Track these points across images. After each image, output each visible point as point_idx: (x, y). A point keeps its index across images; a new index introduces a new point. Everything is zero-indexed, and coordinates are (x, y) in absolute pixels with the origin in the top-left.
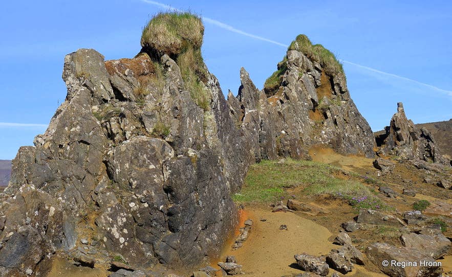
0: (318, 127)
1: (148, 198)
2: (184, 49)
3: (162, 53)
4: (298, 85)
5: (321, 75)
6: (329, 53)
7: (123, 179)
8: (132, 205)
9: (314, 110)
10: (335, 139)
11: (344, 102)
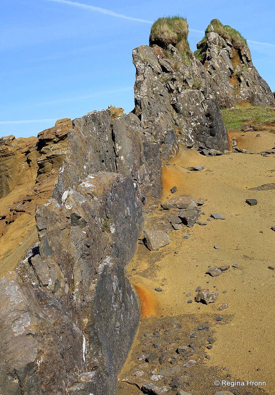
0: (236, 90)
1: (200, 120)
2: (179, 40)
3: (168, 44)
4: (219, 58)
5: (232, 49)
6: (236, 32)
7: (185, 112)
8: (193, 124)
9: (231, 77)
10: (251, 96)
11: (251, 68)
